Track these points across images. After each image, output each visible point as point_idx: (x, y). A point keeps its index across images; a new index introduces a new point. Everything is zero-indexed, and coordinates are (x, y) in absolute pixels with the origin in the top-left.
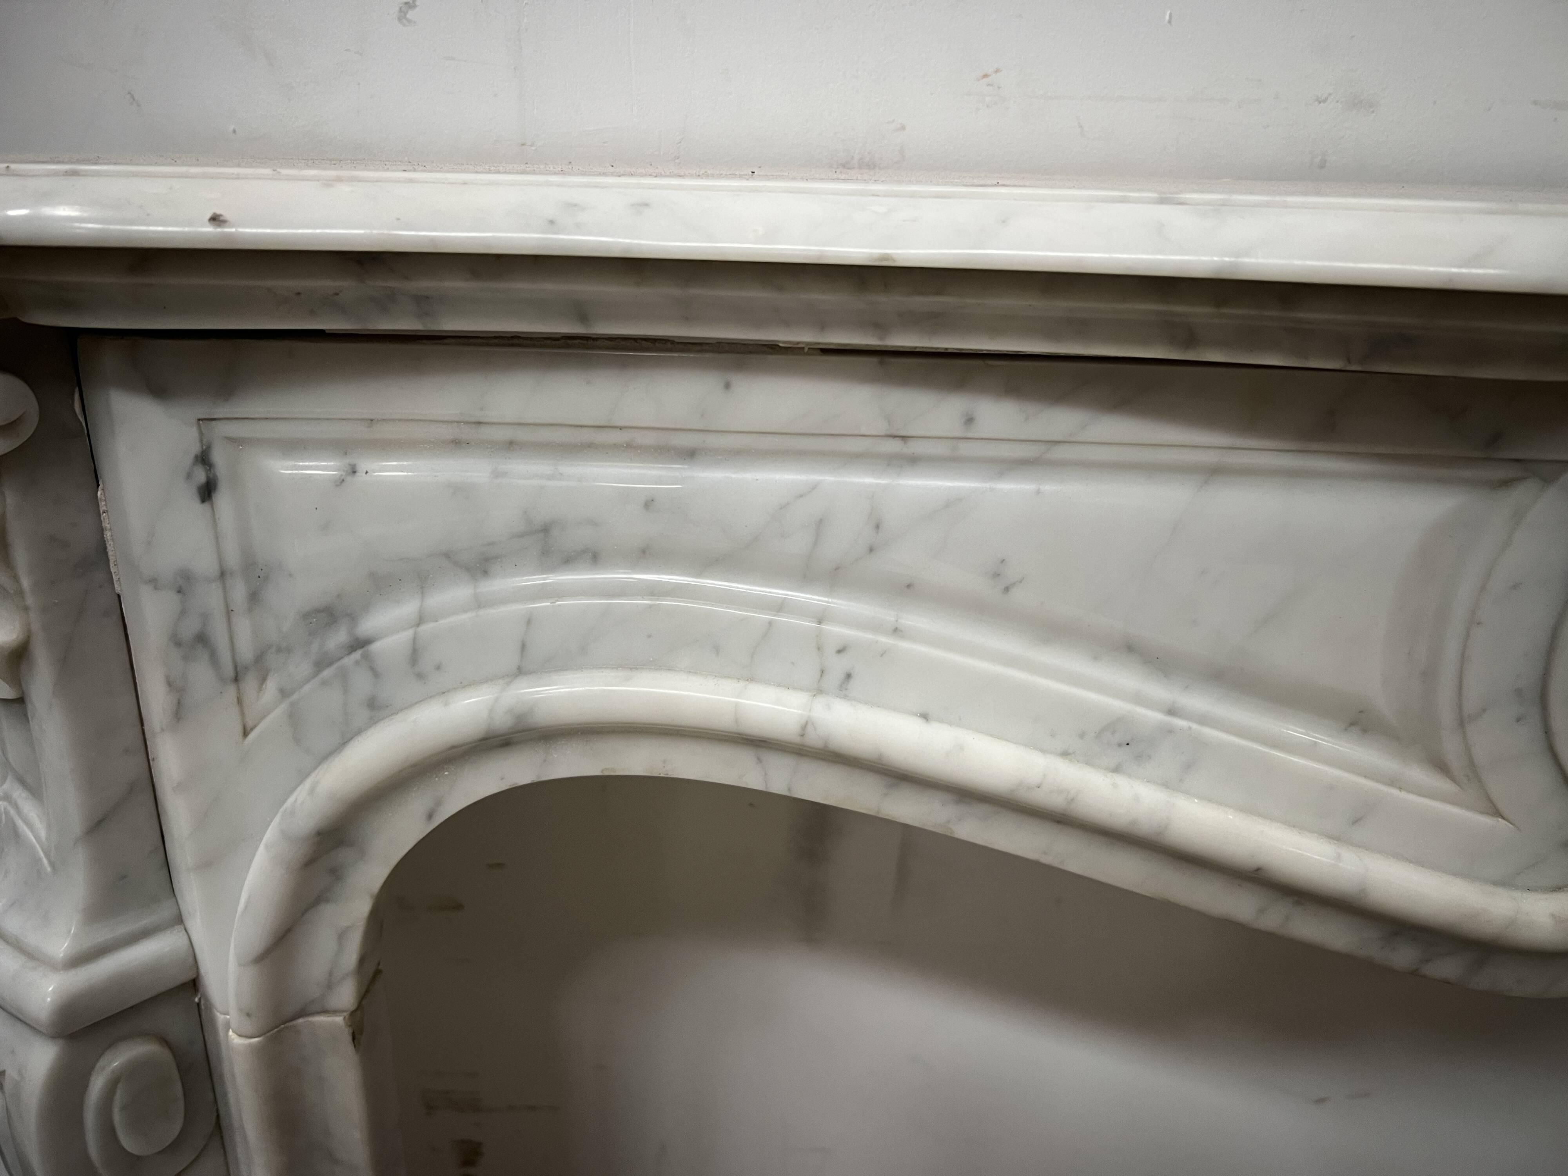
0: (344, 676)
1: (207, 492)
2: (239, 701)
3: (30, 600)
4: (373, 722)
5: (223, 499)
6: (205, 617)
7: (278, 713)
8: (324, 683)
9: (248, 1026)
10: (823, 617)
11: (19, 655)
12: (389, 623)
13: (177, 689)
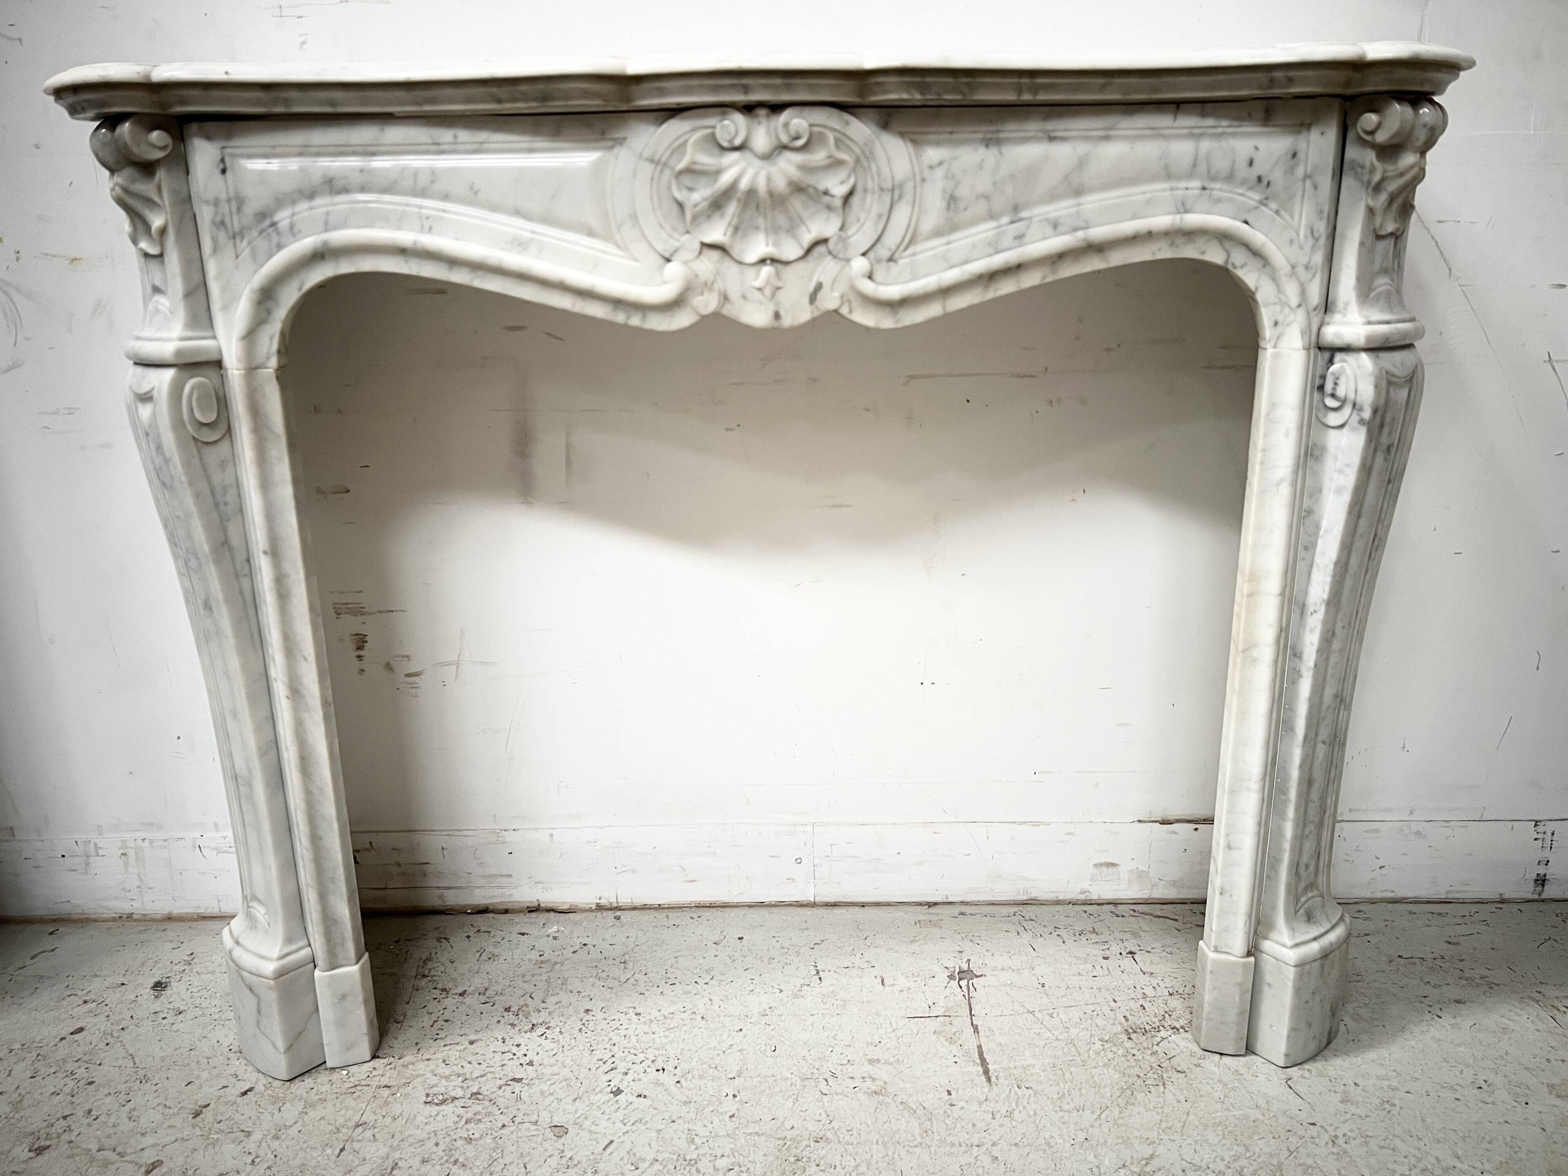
0: (269, 235)
1: (224, 171)
2: (235, 246)
3: (168, 208)
4: (279, 250)
5: (228, 173)
6: (223, 215)
7: (248, 250)
8: (263, 238)
9: (240, 366)
10: (420, 207)
11: (163, 231)
12: (283, 217)
13: (215, 241)
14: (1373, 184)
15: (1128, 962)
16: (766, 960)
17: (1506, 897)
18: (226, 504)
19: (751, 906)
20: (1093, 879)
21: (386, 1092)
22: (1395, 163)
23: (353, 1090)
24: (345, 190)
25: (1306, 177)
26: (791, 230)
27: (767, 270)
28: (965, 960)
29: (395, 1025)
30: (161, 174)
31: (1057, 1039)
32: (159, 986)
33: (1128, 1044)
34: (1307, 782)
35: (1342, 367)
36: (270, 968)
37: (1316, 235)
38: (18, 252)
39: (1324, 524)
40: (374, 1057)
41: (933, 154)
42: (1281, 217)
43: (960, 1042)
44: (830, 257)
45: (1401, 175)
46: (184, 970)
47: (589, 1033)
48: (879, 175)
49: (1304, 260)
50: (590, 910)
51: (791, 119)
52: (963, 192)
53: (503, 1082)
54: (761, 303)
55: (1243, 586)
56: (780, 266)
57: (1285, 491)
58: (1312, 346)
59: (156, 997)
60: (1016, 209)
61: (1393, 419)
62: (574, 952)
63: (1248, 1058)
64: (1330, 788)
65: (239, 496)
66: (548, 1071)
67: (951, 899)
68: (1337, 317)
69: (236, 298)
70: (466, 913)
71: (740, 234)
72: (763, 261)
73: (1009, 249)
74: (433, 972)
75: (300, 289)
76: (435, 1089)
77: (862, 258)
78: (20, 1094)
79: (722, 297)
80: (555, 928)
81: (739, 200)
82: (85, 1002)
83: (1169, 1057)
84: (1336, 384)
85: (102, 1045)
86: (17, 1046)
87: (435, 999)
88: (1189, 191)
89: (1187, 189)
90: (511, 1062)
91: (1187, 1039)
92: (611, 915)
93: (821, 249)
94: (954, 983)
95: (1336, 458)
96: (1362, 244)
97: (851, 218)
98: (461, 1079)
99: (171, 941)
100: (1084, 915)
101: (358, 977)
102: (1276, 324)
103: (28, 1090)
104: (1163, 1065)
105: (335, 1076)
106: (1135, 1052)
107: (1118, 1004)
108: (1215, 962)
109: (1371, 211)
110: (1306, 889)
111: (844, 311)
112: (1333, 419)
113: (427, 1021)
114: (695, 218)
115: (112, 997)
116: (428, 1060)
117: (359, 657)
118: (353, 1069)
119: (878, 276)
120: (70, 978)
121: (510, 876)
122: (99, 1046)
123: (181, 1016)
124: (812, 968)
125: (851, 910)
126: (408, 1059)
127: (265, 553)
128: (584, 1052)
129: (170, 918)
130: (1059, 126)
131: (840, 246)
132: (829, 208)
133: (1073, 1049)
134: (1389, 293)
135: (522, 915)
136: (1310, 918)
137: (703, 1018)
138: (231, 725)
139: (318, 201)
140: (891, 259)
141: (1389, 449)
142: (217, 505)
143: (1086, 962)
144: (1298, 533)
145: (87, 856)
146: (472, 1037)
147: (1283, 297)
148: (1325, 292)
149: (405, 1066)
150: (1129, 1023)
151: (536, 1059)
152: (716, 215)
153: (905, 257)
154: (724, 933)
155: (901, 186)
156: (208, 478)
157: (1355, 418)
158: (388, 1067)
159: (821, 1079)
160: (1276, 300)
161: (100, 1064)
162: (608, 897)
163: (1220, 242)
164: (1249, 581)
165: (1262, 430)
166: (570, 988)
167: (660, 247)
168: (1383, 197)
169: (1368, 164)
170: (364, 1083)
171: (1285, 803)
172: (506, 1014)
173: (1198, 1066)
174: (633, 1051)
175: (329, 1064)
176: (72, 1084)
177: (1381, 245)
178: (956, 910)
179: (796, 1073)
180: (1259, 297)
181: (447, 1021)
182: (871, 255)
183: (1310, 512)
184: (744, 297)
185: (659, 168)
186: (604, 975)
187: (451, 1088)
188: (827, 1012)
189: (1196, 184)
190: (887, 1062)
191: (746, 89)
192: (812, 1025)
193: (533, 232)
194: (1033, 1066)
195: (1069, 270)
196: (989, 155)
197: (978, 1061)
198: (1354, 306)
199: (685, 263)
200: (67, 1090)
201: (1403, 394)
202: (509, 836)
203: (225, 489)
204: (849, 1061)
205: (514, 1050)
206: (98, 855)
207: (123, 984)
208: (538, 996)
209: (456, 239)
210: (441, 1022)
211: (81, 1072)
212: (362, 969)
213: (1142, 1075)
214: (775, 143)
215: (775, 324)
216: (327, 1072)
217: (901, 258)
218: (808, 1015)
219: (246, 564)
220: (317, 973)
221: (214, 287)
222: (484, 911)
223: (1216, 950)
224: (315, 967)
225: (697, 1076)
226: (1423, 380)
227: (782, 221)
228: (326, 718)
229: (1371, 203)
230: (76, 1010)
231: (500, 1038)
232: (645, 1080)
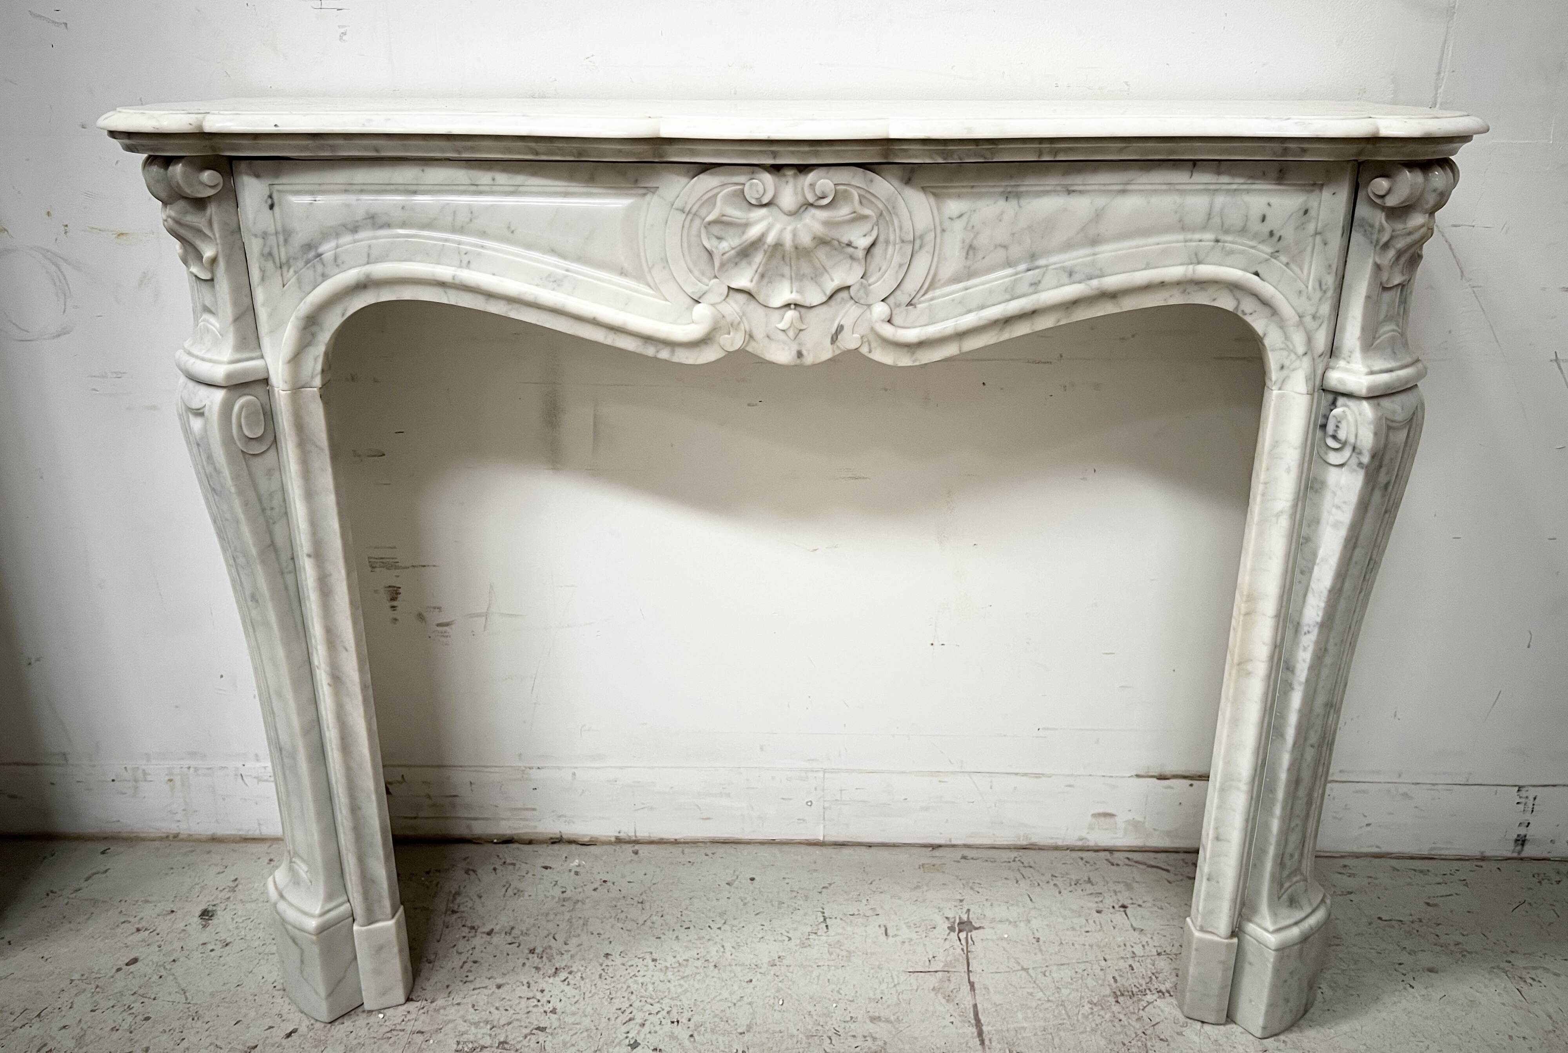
0: (314, 266)
1: (272, 207)
2: (282, 275)
3: (218, 241)
4: (323, 281)
5: (276, 208)
6: (271, 247)
7: (294, 279)
8: (308, 268)
9: (286, 387)
10: (459, 243)
11: (214, 261)
12: (327, 248)
13: (263, 271)
14: (1381, 243)
15: (1119, 917)
16: (776, 904)
17: (1487, 854)
18: (272, 509)
19: (762, 843)
20: (1091, 827)
21: (419, 1038)
22: (1405, 222)
23: (389, 1035)
24: (388, 225)
25: (1317, 233)
26: (815, 278)
27: (791, 314)
28: (965, 910)
29: (427, 965)
30: (212, 209)
31: (1049, 1001)
32: (206, 915)
33: (1116, 1008)
34: (1295, 782)
35: (1344, 412)
36: (312, 924)
37: (1324, 287)
38: (67, 226)
39: (1321, 553)
40: (408, 999)
41: (953, 206)
42: (1291, 270)
43: (956, 1002)
44: (852, 302)
45: (1410, 233)
46: (229, 898)
47: (609, 979)
48: (901, 228)
49: (1312, 310)
50: (610, 843)
51: (819, 180)
52: (983, 241)
53: (527, 1031)
54: (785, 343)
55: (1240, 605)
56: (803, 310)
57: (1284, 523)
58: (1316, 390)
59: (204, 926)
60: (1033, 257)
61: (1391, 459)
62: (595, 890)
63: (1228, 1026)
64: (1318, 783)
65: (284, 501)
66: (570, 1020)
67: (954, 842)
68: (1342, 363)
69: (282, 324)
70: (492, 842)
71: (766, 280)
72: (788, 305)
73: (1024, 296)
74: (462, 908)
75: (343, 315)
76: (465, 1036)
77: (882, 303)
78: (82, 1029)
79: (747, 336)
80: (576, 862)
81: (765, 252)
82: (138, 930)
83: (1153, 1023)
84: (1337, 426)
85: (155, 977)
86: (76, 976)
87: (464, 937)
88: (1200, 243)
89: (1200, 241)
90: (535, 1010)
91: (1172, 1004)
92: (629, 848)
93: (844, 295)
94: (954, 935)
95: (1334, 493)
96: (1368, 297)
97: (873, 267)
98: (489, 1027)
99: (216, 865)
100: (1081, 863)
101: (393, 931)
102: (1282, 367)
103: (89, 1024)
104: (1148, 1032)
105: (372, 1020)
106: (1121, 1016)
107: (1109, 963)
108: (1201, 940)
109: (1378, 267)
110: (1289, 877)
111: (864, 350)
112: (1334, 458)
113: (457, 962)
114: (723, 265)
115: (163, 925)
116: (458, 1004)
117: (393, 607)
118: (389, 1012)
119: (896, 320)
120: (123, 902)
121: (534, 810)
122: (153, 979)
123: (227, 948)
124: (820, 914)
125: (857, 849)
126: (440, 1002)
127: (309, 556)
128: (604, 1000)
129: (214, 839)
130: (1077, 181)
131: (862, 292)
132: (852, 258)
133: (1063, 1012)
134: (1393, 338)
135: (545, 845)
136: (1293, 902)
137: (715, 966)
138: (276, 705)
139: (361, 235)
140: (910, 304)
141: (1386, 486)
142: (263, 510)
143: (1080, 916)
144: (1295, 559)
145: (136, 781)
146: (499, 981)
147: (1289, 343)
148: (1330, 339)
149: (437, 1011)
150: (1118, 984)
151: (559, 1006)
152: (744, 263)
153: (923, 302)
154: (737, 873)
155: (921, 237)
156: (255, 486)
157: (1354, 461)
158: (422, 1011)
159: (825, 1037)
160: (1283, 346)
161: (154, 999)
162: (627, 830)
163: (1231, 291)
164: (1247, 601)
165: (1264, 465)
166: (591, 929)
167: (689, 290)
168: (1391, 253)
169: (1377, 225)
170: (399, 1027)
171: (1273, 801)
172: (530, 956)
173: (1180, 1034)
174: (649, 1000)
175: (367, 1006)
176: (130, 1019)
177: (1387, 296)
178: (958, 854)
179: (802, 1030)
180: (1267, 342)
181: (475, 962)
182: (891, 300)
183: (1307, 540)
184: (768, 337)
185: (690, 217)
186: (622, 916)
187: (480, 1036)
188: (832, 963)
189: (1209, 236)
190: (888, 1021)
191: (775, 155)
192: (818, 977)
193: (567, 270)
194: (1024, 1028)
195: (1082, 314)
196: (1009, 208)
197: (973, 1022)
198: (1357, 355)
199: (713, 305)
200: (126, 1026)
201: (1402, 435)
202: (534, 774)
203: (271, 495)
204: (852, 1018)
205: (539, 995)
206: (145, 780)
207: (173, 911)
208: (561, 939)
209: (494, 274)
210: (470, 964)
211: (137, 1006)
212: (398, 923)
213: (1126, 1042)
214: (801, 200)
215: (798, 361)
216: (365, 1015)
217: (920, 303)
218: (815, 966)
219: (291, 562)
220: (356, 927)
221: (263, 314)
222: (508, 841)
223: (1202, 929)
224: (354, 920)
225: (709, 1030)
226: (1423, 418)
227: (806, 268)
228: (365, 701)
229: (1378, 261)
230: (130, 938)
231: (525, 983)
232: (660, 1032)
